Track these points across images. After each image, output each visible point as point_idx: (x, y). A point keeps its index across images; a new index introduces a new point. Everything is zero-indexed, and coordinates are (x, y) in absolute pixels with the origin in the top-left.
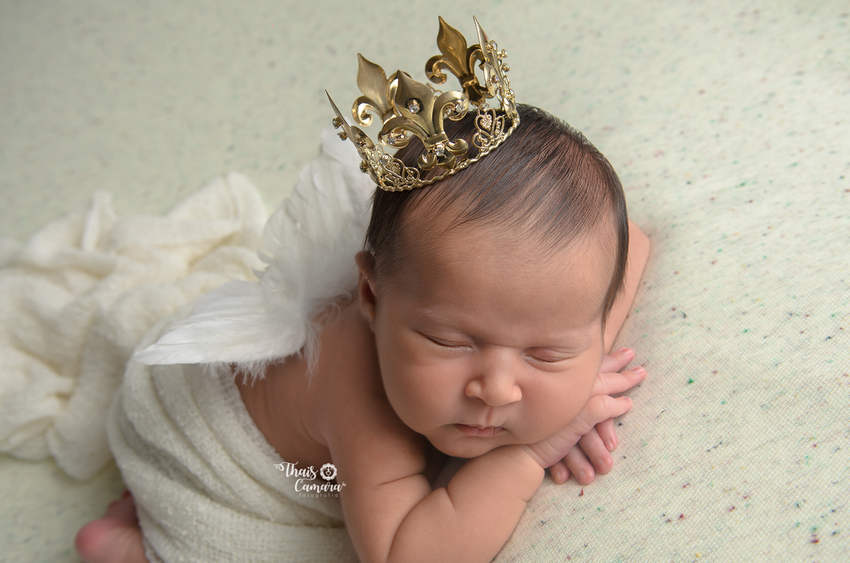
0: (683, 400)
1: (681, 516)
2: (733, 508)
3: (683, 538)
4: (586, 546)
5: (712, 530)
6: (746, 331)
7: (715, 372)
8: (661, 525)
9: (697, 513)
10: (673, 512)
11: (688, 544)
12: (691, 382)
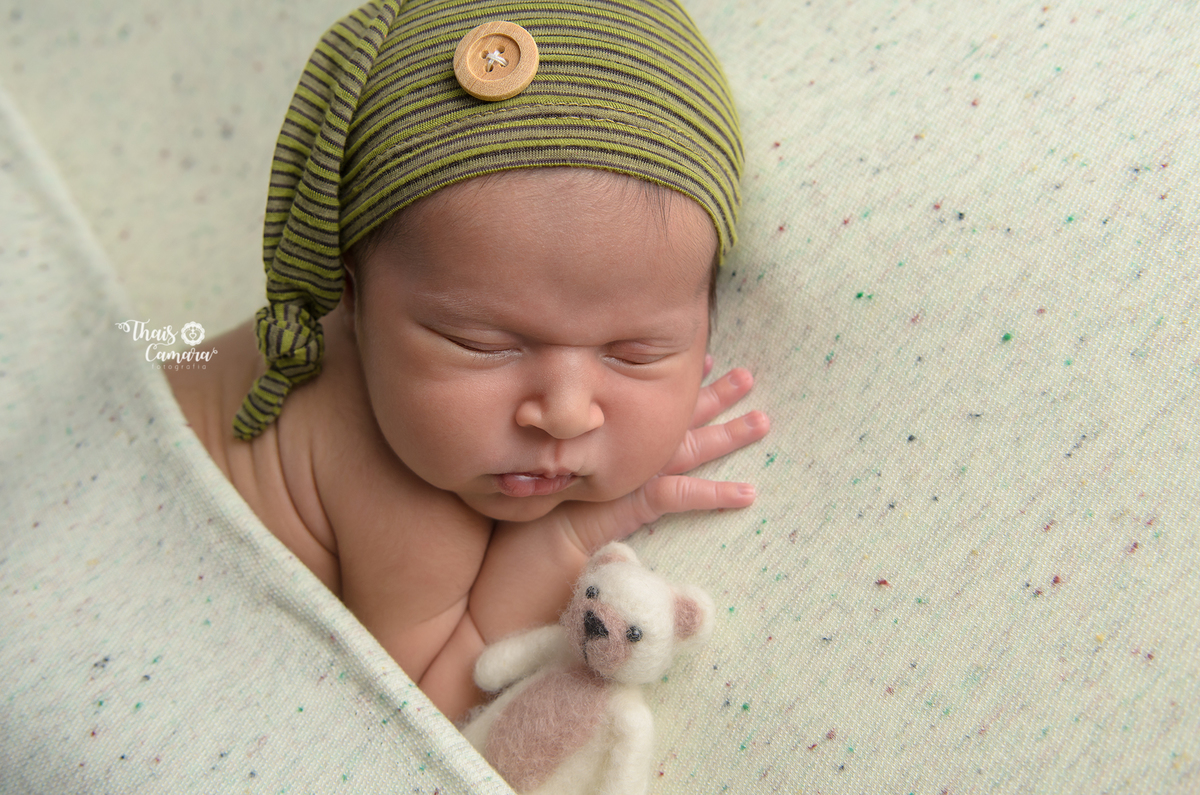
0: (1003, 374)
1: (1056, 580)
2: (1135, 545)
3: (1068, 615)
4: (914, 666)
5: (1111, 591)
6: (1070, 219)
7: (1041, 311)
8: (1027, 604)
9: (1079, 569)
10: (1040, 577)
11: (1079, 624)
12: (1006, 338)
